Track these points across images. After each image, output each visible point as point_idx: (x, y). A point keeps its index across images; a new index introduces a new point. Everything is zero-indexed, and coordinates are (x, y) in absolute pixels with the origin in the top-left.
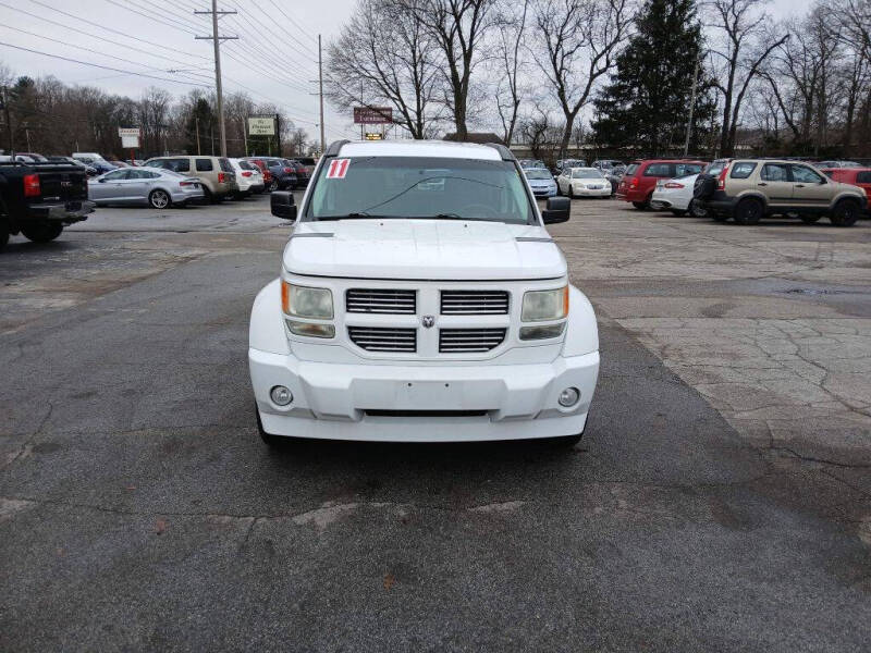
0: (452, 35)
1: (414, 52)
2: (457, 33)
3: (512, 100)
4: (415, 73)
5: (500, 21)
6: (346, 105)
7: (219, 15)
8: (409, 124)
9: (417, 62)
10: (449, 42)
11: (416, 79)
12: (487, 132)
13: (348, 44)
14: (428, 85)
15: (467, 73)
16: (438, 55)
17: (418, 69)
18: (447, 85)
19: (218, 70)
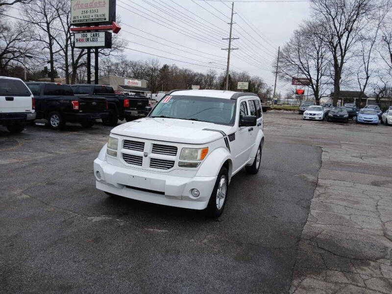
0: (337, 45)
1: (318, 53)
2: (339, 45)
3: (366, 76)
4: (318, 63)
5: (362, 38)
6: (283, 77)
7: (232, 40)
8: (312, 86)
9: (320, 57)
10: (335, 48)
11: (318, 66)
12: (352, 90)
13: (287, 50)
14: (323, 68)
15: (342, 63)
16: (329, 55)
17: (320, 61)
18: (333, 68)
19: (228, 62)
